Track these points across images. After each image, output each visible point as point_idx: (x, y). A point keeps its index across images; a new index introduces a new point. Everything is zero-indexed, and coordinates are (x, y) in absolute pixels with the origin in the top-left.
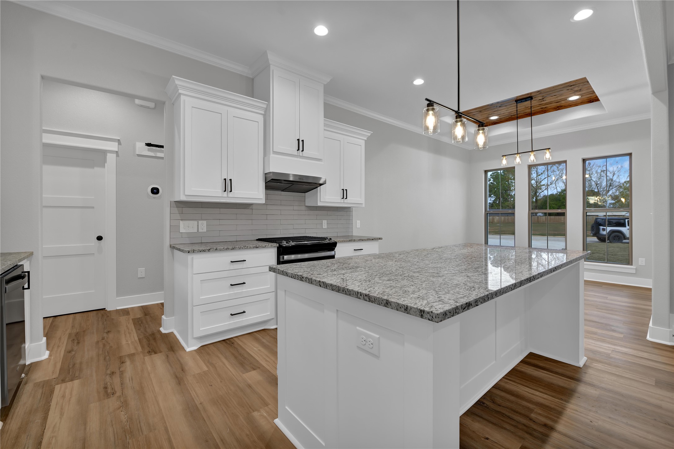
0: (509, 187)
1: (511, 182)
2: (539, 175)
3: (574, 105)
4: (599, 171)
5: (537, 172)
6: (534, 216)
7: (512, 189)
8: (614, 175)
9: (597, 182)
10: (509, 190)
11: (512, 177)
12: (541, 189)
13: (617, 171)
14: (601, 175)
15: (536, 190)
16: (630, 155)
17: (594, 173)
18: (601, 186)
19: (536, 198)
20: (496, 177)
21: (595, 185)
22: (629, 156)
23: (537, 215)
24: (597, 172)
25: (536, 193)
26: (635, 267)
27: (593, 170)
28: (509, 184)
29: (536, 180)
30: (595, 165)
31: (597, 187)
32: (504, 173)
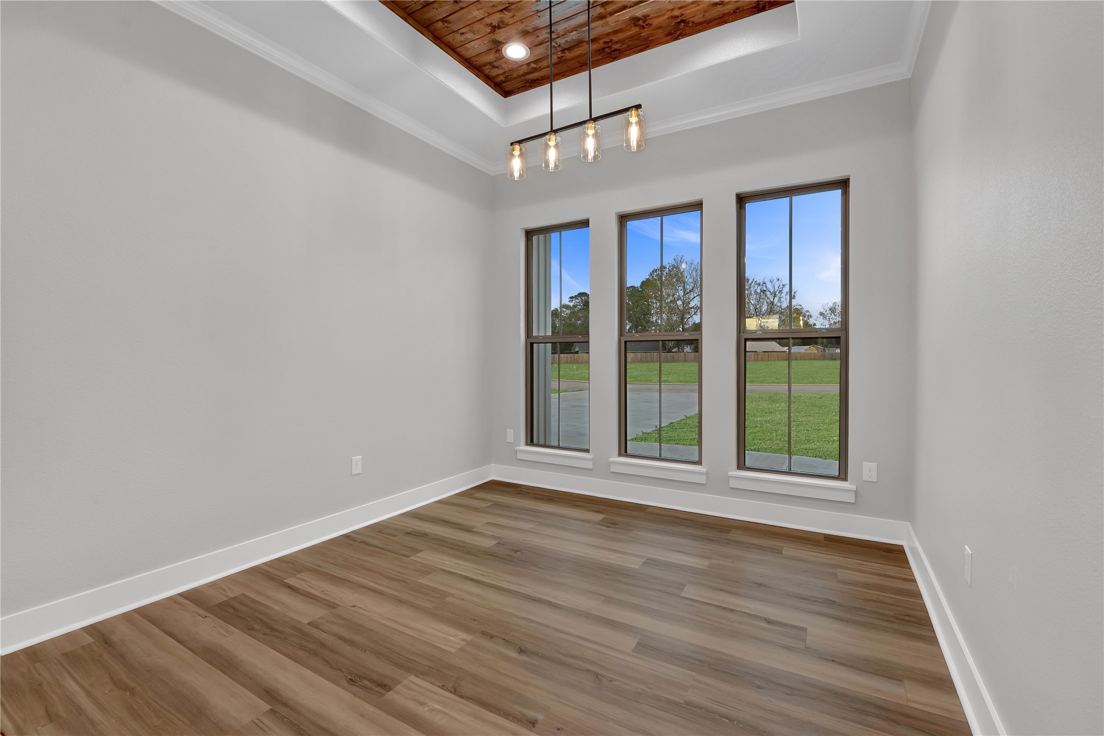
0: (649, 310)
1: (652, 302)
2: (687, 294)
3: (717, 22)
4: (759, 291)
5: (684, 287)
6: (680, 352)
7: (652, 312)
8: (774, 297)
9: (756, 306)
10: (648, 314)
11: (652, 295)
12: (689, 313)
13: (778, 291)
14: (760, 296)
15: (683, 315)
16: (843, 184)
17: (753, 292)
18: (760, 313)
19: (682, 326)
20: (632, 293)
21: (754, 310)
22: (840, 190)
23: (684, 352)
24: (756, 292)
25: (683, 319)
26: (854, 487)
27: (752, 288)
28: (648, 304)
29: (683, 300)
30: (754, 282)
31: (756, 313)
32: (643, 289)
